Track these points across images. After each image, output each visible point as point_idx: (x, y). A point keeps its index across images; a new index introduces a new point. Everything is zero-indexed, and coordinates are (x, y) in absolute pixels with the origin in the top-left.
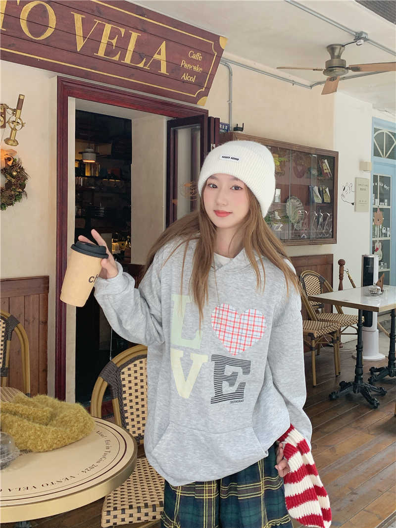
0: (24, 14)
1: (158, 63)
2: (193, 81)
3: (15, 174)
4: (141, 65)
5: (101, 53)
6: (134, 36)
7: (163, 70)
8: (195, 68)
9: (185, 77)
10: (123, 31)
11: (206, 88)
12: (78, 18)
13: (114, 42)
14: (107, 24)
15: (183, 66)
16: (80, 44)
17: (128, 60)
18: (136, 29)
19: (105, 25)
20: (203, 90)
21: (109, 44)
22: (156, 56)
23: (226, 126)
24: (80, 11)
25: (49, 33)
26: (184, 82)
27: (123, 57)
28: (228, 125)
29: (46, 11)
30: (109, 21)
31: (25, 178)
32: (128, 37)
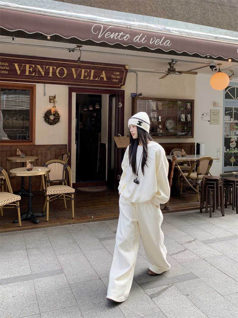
0: (57, 71)
1: (103, 78)
2: (117, 81)
3: (56, 115)
4: (97, 79)
5: (82, 78)
6: (93, 71)
7: (105, 79)
8: (117, 77)
9: (114, 80)
10: (88, 70)
11: (123, 83)
12: (73, 70)
13: (86, 74)
14: (83, 70)
15: (112, 77)
16: (75, 76)
17: (92, 78)
18: (93, 69)
19: (82, 70)
20: (122, 83)
21: (84, 75)
22: (102, 76)
23: (135, 95)
24: (73, 67)
25: (65, 75)
26: (114, 82)
27: (90, 78)
28: (136, 94)
29: (63, 70)
30: (83, 69)
31: (60, 116)
32: (90, 72)
